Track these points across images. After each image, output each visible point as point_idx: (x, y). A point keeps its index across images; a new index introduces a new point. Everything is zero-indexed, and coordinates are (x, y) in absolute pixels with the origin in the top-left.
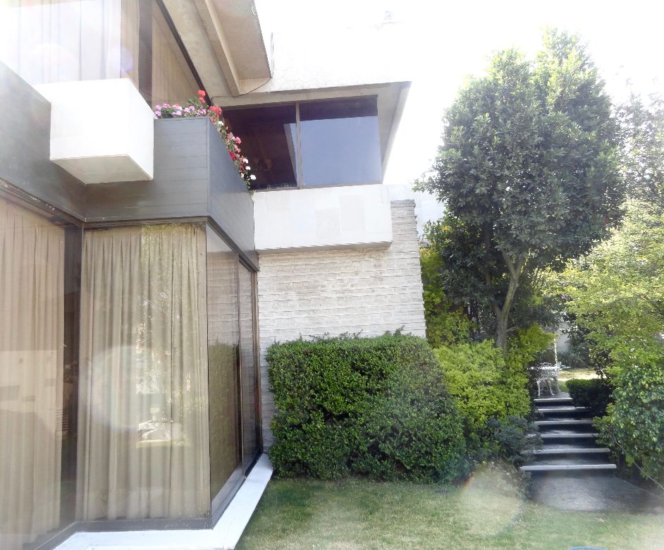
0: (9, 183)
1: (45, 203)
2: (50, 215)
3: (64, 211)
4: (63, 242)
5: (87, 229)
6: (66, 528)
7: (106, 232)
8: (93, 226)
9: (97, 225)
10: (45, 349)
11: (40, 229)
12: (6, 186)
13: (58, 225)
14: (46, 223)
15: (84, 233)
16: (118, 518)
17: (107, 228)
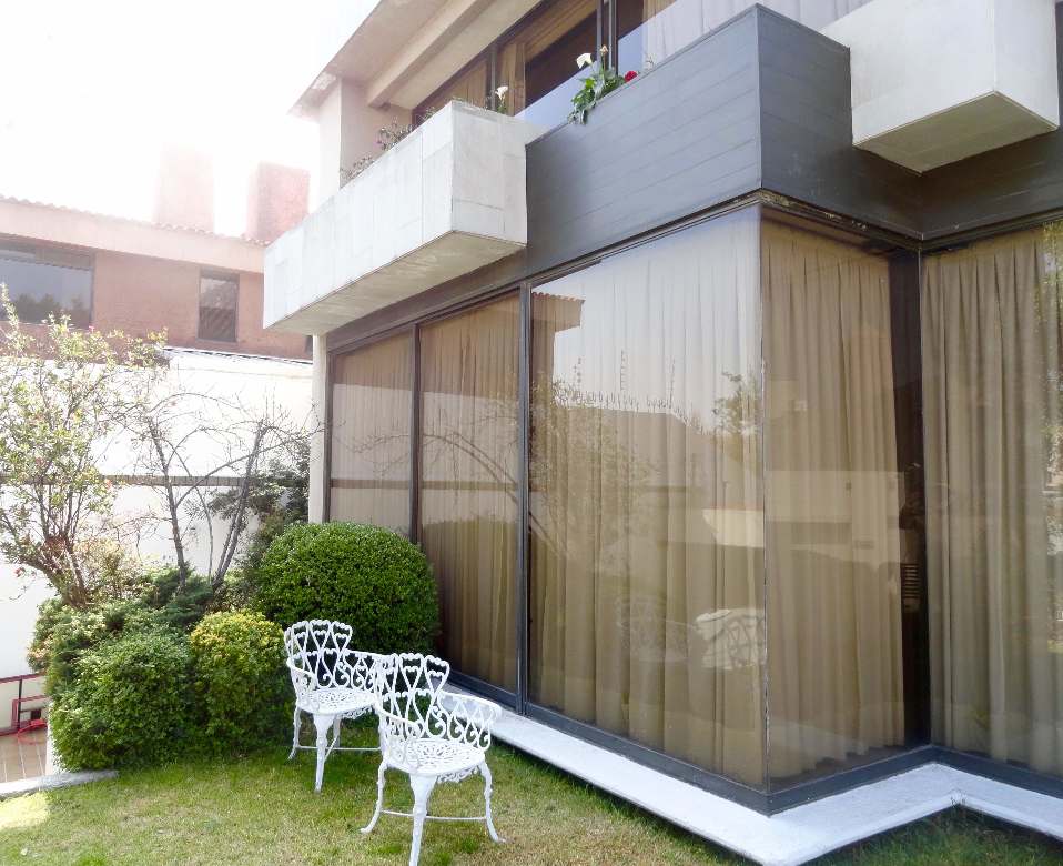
0: (790, 199)
1: (849, 218)
2: (860, 240)
3: (883, 226)
4: (885, 281)
5: (926, 254)
6: (915, 751)
7: (965, 251)
8: (937, 244)
9: (945, 242)
10: (865, 469)
11: (846, 265)
12: (786, 203)
13: (877, 255)
14: (854, 254)
15: (922, 260)
16: (1012, 762)
17: (964, 245)
